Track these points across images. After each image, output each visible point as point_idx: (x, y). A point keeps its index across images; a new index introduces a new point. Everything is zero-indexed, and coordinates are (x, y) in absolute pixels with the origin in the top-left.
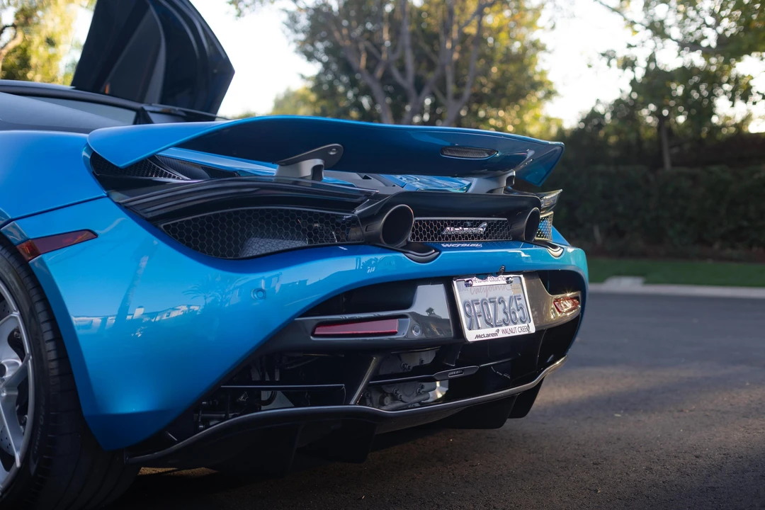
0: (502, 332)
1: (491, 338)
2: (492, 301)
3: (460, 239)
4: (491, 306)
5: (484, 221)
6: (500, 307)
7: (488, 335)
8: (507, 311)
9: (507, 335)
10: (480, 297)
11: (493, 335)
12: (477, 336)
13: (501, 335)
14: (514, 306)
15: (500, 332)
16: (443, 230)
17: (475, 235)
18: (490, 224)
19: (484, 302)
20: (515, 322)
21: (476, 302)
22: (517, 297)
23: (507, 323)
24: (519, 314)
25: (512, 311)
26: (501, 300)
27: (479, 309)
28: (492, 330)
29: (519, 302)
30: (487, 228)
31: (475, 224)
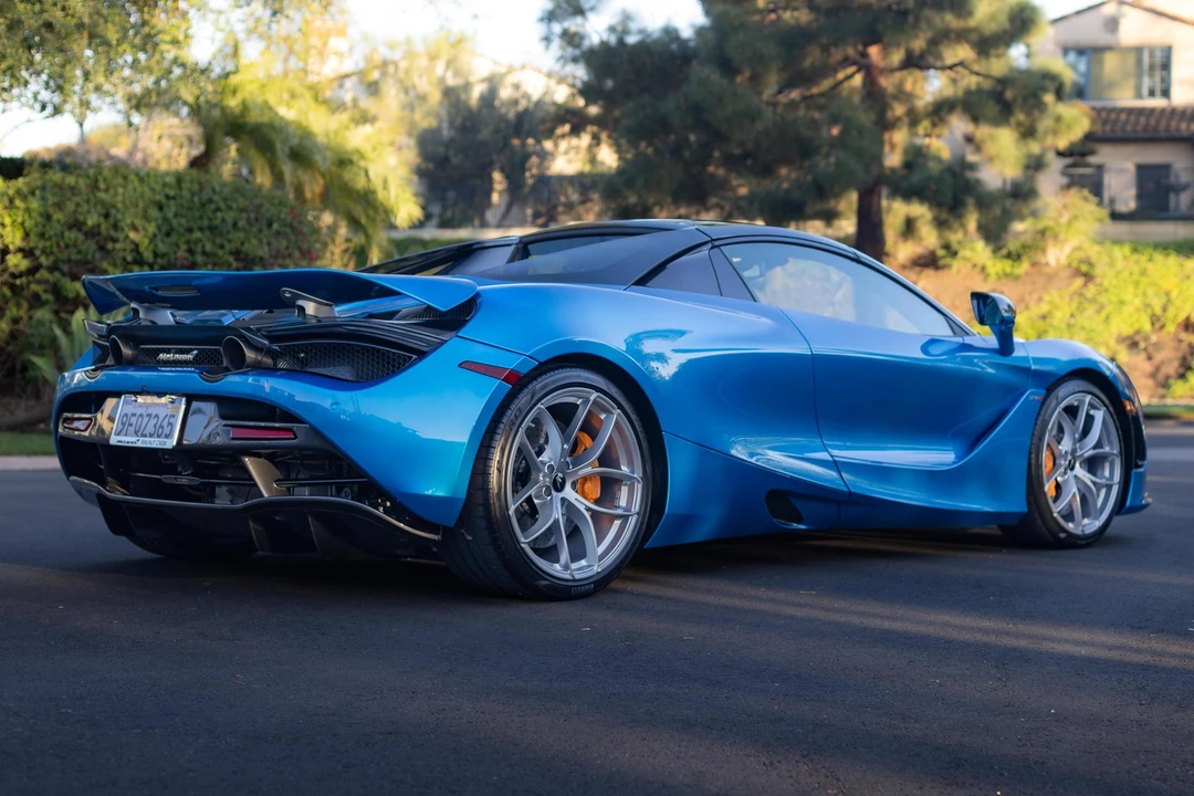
0: (142, 442)
1: (130, 445)
2: (149, 415)
4: (145, 420)
5: (195, 349)
6: (153, 421)
7: (127, 442)
8: (157, 426)
9: (144, 445)
10: (139, 411)
11: (131, 443)
12: (120, 442)
13: (139, 444)
14: (165, 424)
15: (140, 441)
17: (181, 361)
18: (199, 351)
19: (141, 415)
20: (159, 436)
21: (134, 415)
22: (173, 416)
23: (151, 436)
24: (167, 430)
25: (162, 427)
26: (157, 416)
27: (133, 420)
28: (134, 439)
29: (172, 420)
30: (197, 355)
31: (187, 352)
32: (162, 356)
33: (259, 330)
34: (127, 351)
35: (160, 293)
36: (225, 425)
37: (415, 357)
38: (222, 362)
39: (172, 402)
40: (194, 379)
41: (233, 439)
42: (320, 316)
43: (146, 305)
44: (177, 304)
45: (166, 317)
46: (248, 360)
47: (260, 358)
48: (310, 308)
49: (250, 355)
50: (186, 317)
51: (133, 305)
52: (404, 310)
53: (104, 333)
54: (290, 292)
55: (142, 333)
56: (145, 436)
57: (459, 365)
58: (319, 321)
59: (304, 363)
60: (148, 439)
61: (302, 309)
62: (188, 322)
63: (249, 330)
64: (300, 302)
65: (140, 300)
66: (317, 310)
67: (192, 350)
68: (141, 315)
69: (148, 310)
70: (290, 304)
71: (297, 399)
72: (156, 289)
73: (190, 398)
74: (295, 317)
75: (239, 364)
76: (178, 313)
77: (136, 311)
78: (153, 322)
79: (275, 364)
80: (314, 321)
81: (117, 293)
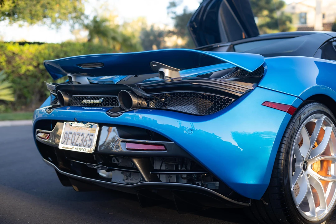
1: (69, 149)
2: (79, 134)
3: (86, 105)
4: (77, 136)
5: (102, 97)
6: (81, 138)
7: (68, 148)
8: (84, 140)
9: (77, 151)
10: (73, 131)
11: (70, 148)
12: (63, 147)
13: (74, 150)
14: (88, 139)
15: (74, 148)
16: (82, 100)
17: (94, 104)
18: (105, 98)
19: (74, 134)
20: (84, 146)
21: (71, 133)
22: (92, 135)
23: (80, 146)
24: (89, 143)
25: (86, 141)
26: (83, 135)
27: (70, 136)
28: (71, 146)
29: (91, 137)
30: (103, 100)
31: (98, 98)
32: (85, 101)
33: (139, 86)
34: (66, 99)
35: (82, 67)
36: (122, 141)
37: (233, 100)
38: (118, 104)
39: (91, 127)
40: (103, 114)
41: (127, 149)
42: (173, 77)
43: (75, 74)
44: (91, 73)
45: (85, 80)
46: (134, 103)
47: (140, 102)
48: (167, 72)
49: (135, 101)
50: (95, 80)
51: (69, 75)
52: (214, 73)
53: (54, 89)
54: (156, 64)
55: (74, 89)
56: (77, 145)
57: (262, 104)
58: (172, 80)
59: (165, 104)
60: (79, 147)
61: (162, 74)
62: (96, 82)
63: (133, 85)
64: (161, 70)
65: (72, 72)
66: (171, 74)
67: (101, 97)
68: (73, 79)
69: (76, 76)
70: (155, 71)
71: (158, 122)
72: (80, 65)
73: (101, 125)
74: (158, 78)
75: (129, 106)
76: (91, 78)
77: (70, 78)
78: (79, 83)
79: (148, 105)
80: (169, 81)
81: (61, 69)
